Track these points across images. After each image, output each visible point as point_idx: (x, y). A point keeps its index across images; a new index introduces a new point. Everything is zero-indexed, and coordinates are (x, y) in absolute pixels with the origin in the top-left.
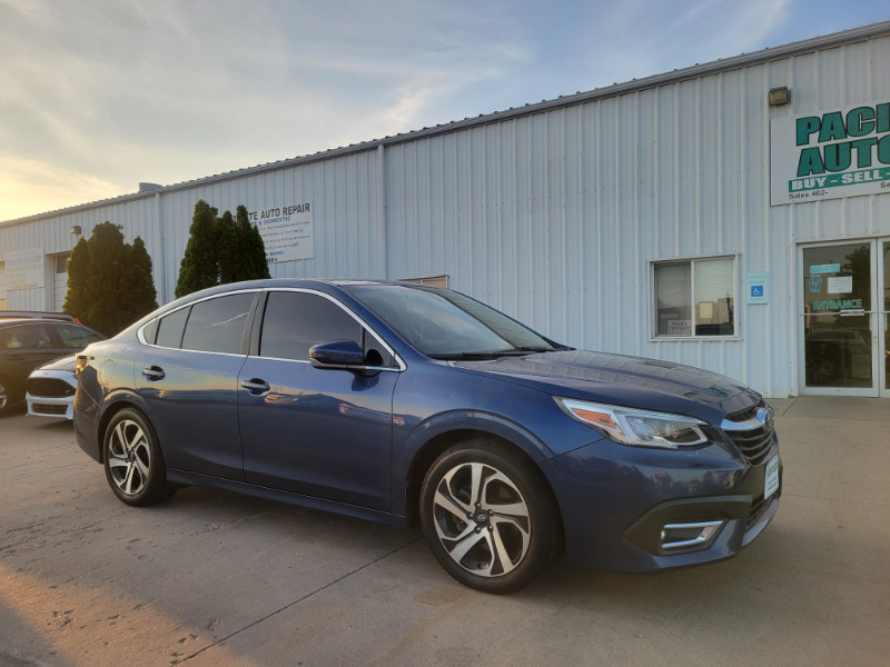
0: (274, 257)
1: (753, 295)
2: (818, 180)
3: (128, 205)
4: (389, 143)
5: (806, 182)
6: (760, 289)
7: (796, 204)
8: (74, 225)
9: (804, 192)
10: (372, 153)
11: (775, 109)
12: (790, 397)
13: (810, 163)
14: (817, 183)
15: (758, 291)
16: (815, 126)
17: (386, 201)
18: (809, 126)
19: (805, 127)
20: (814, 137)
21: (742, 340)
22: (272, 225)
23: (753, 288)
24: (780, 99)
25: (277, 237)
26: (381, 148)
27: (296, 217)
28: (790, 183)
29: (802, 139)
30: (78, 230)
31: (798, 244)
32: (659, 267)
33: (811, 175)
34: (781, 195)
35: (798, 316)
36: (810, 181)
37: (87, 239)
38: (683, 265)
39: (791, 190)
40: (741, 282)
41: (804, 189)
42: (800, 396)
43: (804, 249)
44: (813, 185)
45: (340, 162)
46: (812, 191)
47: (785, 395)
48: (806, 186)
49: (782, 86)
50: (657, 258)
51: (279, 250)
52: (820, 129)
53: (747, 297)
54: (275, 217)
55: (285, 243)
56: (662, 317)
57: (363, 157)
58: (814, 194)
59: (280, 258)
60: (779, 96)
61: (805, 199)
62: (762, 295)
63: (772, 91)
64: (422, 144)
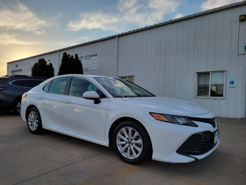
0: (87, 69)
1: (230, 84)
4: (120, 36)
6: (233, 82)
10: (115, 39)
11: (241, 23)
12: (241, 118)
15: (232, 83)
17: (118, 53)
21: (226, 99)
22: (87, 60)
23: (230, 82)
24: (243, 19)
25: (88, 64)
26: (117, 37)
27: (93, 58)
28: (245, 46)
32: (200, 74)
34: (242, 51)
37: (37, 63)
38: (207, 74)
39: (245, 49)
40: (226, 79)
42: (245, 118)
45: (106, 42)
47: (239, 117)
49: (244, 14)
50: (199, 71)
51: (89, 67)
53: (229, 85)
54: (88, 58)
55: (89, 65)
56: (200, 90)
57: (112, 40)
59: (89, 69)
60: (243, 17)
62: (233, 84)
63: (240, 16)
64: (129, 36)
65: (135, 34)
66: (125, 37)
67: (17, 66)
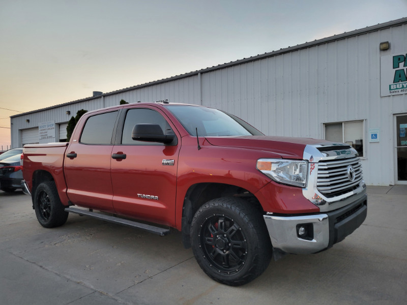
1: (372, 138)
2: (404, 84)
3: (90, 101)
4: (203, 72)
5: (398, 85)
6: (376, 135)
7: (393, 95)
8: (67, 110)
9: (397, 90)
10: (195, 77)
11: (383, 52)
12: (390, 185)
13: (400, 76)
14: (403, 86)
15: (374, 136)
16: (402, 59)
17: (202, 98)
18: (399, 59)
19: (397, 60)
20: (401, 65)
21: (367, 159)
23: (372, 135)
24: (385, 48)
26: (199, 74)
28: (390, 86)
29: (395, 65)
30: (69, 113)
31: (394, 114)
32: (327, 125)
33: (400, 82)
34: (386, 91)
35: (394, 148)
36: (400, 85)
37: (75, 117)
38: (339, 124)
39: (390, 89)
40: (366, 132)
41: (397, 89)
42: (395, 185)
43: (397, 117)
44: (401, 87)
45: (181, 81)
46: (401, 90)
47: (387, 184)
48: (398, 87)
49: (386, 41)
50: (326, 122)
52: (405, 60)
53: (370, 140)
57: (191, 79)
58: (401, 91)
60: (384, 46)
61: (397, 93)
62: (376, 138)
63: (381, 44)
64: (218, 72)
65: (227, 69)
66: (212, 74)
67: (28, 121)
